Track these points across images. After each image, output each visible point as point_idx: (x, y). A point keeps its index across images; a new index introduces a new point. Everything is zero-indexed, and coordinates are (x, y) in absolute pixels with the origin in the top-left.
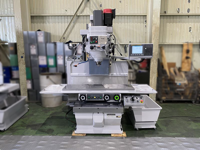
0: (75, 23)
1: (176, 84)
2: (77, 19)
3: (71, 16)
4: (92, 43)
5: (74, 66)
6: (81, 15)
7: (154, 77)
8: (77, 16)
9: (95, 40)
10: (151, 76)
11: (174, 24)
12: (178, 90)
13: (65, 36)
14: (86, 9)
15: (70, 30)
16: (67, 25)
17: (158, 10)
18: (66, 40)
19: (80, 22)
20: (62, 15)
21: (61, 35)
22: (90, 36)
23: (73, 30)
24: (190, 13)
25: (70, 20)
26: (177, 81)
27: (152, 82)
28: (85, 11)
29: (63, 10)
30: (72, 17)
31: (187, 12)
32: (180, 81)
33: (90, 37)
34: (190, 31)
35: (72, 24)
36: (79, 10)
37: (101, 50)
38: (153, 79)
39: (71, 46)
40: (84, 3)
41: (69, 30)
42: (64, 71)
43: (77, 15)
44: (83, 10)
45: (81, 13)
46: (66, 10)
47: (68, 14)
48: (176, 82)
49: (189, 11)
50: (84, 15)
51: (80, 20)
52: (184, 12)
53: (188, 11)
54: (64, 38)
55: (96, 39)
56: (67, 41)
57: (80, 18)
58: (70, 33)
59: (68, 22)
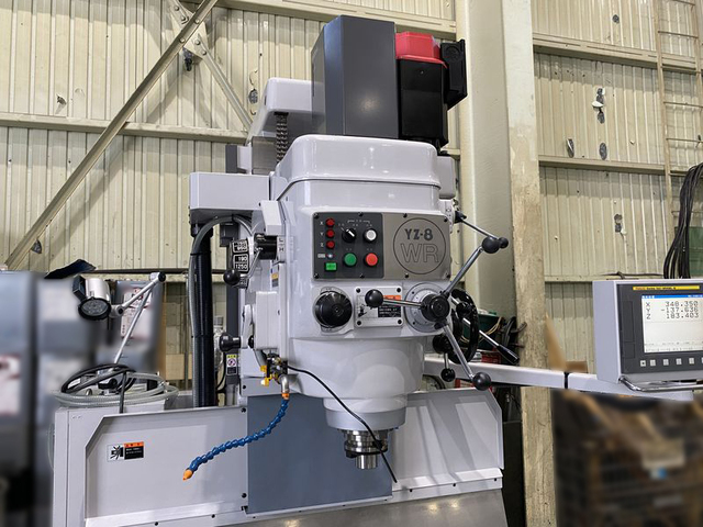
0: (109, 168)
1: (646, 474)
2: (125, 148)
3: (87, 130)
4: (332, 266)
5: (120, 452)
6: (151, 127)
7: (540, 448)
8: (124, 133)
9: (359, 246)
10: (526, 444)
11: (562, 197)
12: (661, 502)
13: (46, 235)
14: (174, 102)
15: (78, 206)
16: (60, 176)
17: (529, 130)
18: (52, 256)
19: (138, 166)
20: (33, 119)
21: (20, 228)
22: (311, 211)
23: (97, 207)
24: (611, 160)
25: (78, 152)
26: (653, 457)
27: (533, 472)
28: (170, 113)
29: (42, 98)
30: (93, 139)
31: (599, 157)
32: (662, 456)
33: (317, 217)
34: (619, 227)
35: (93, 174)
36: (138, 108)
37: (408, 332)
38: (538, 456)
39: (98, 295)
40: (163, 77)
41: (72, 202)
42: (20, 462)
43: (129, 127)
44: (159, 111)
45: (150, 120)
46: (61, 101)
47: (71, 121)
48: (648, 464)
49: (603, 150)
50: (164, 128)
51: (138, 153)
52: (587, 154)
53: (601, 154)
54: (38, 247)
55: (371, 235)
56: (58, 264)
57: (138, 147)
58: (75, 222)
59: (68, 161)
